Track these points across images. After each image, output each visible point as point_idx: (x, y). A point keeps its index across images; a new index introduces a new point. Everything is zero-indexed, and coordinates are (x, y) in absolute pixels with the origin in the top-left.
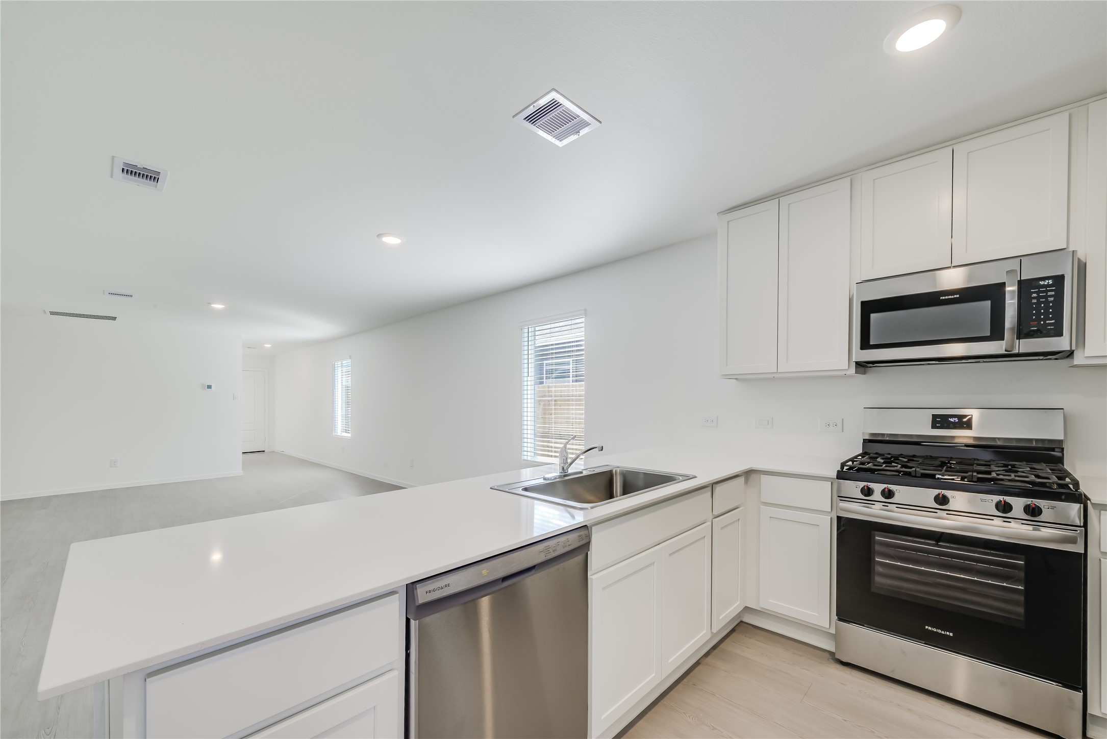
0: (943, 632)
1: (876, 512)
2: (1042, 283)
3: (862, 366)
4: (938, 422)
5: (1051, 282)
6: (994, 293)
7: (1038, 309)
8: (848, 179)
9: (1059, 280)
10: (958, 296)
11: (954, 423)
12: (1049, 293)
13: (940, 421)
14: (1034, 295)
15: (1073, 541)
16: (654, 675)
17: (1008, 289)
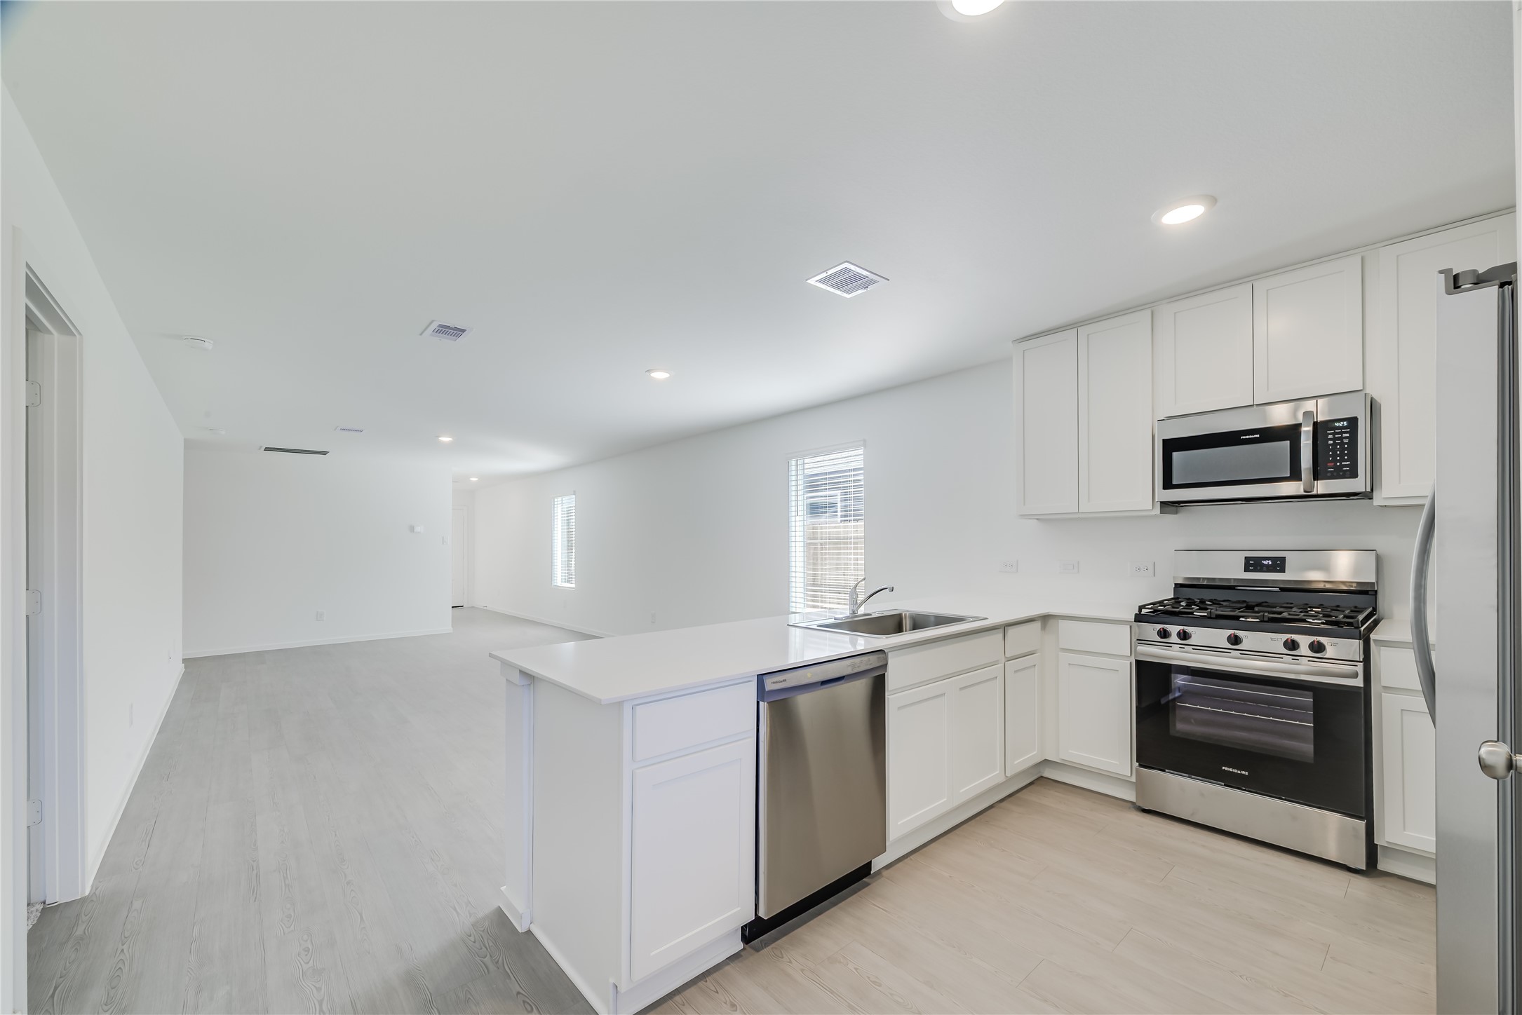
0: (1239, 772)
1: (1174, 654)
2: (1337, 424)
3: (1167, 506)
4: (1252, 565)
5: (1345, 424)
6: (1290, 433)
7: (1334, 451)
8: (1148, 312)
9: (1353, 422)
10: (1258, 436)
11: (1268, 566)
12: (1344, 435)
13: (1253, 564)
14: (1330, 437)
15: (1355, 675)
16: (945, 799)
17: (1304, 429)
